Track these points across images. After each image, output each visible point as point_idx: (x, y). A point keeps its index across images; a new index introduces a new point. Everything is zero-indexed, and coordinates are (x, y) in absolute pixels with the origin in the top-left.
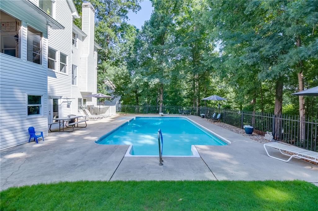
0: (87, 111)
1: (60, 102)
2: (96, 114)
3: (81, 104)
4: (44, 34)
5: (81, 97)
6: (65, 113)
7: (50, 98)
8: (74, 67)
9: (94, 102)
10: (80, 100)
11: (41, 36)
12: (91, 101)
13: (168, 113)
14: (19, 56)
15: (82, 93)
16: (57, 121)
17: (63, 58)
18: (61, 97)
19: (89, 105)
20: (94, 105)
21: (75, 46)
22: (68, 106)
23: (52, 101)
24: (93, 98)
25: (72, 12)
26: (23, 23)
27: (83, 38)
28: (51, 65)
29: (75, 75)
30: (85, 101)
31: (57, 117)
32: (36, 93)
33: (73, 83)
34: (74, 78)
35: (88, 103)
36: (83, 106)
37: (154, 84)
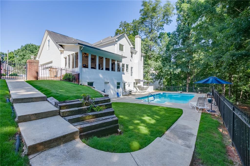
0: (138, 88)
1: (126, 84)
2: (142, 90)
3: (135, 85)
4: (121, 61)
5: (135, 82)
6: (127, 88)
7: (123, 83)
8: (132, 68)
9: (141, 84)
10: (134, 83)
11: (120, 62)
12: (140, 83)
13: (188, 92)
14: (115, 71)
15: (136, 80)
16: (125, 91)
17: (127, 66)
18: (126, 82)
19: (139, 85)
20: (141, 86)
21: (132, 58)
22: (129, 86)
23: (123, 84)
24: (141, 82)
25: (130, 45)
26: (116, 60)
27: (136, 53)
28: (123, 70)
29: (132, 72)
30: (137, 83)
31: (125, 90)
32: (119, 82)
33: (131, 76)
34: (132, 73)
35: (138, 85)
36: (136, 86)
37: (178, 72)
